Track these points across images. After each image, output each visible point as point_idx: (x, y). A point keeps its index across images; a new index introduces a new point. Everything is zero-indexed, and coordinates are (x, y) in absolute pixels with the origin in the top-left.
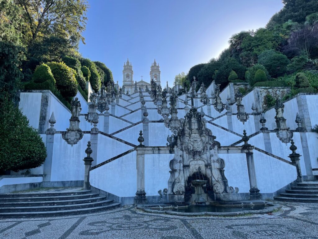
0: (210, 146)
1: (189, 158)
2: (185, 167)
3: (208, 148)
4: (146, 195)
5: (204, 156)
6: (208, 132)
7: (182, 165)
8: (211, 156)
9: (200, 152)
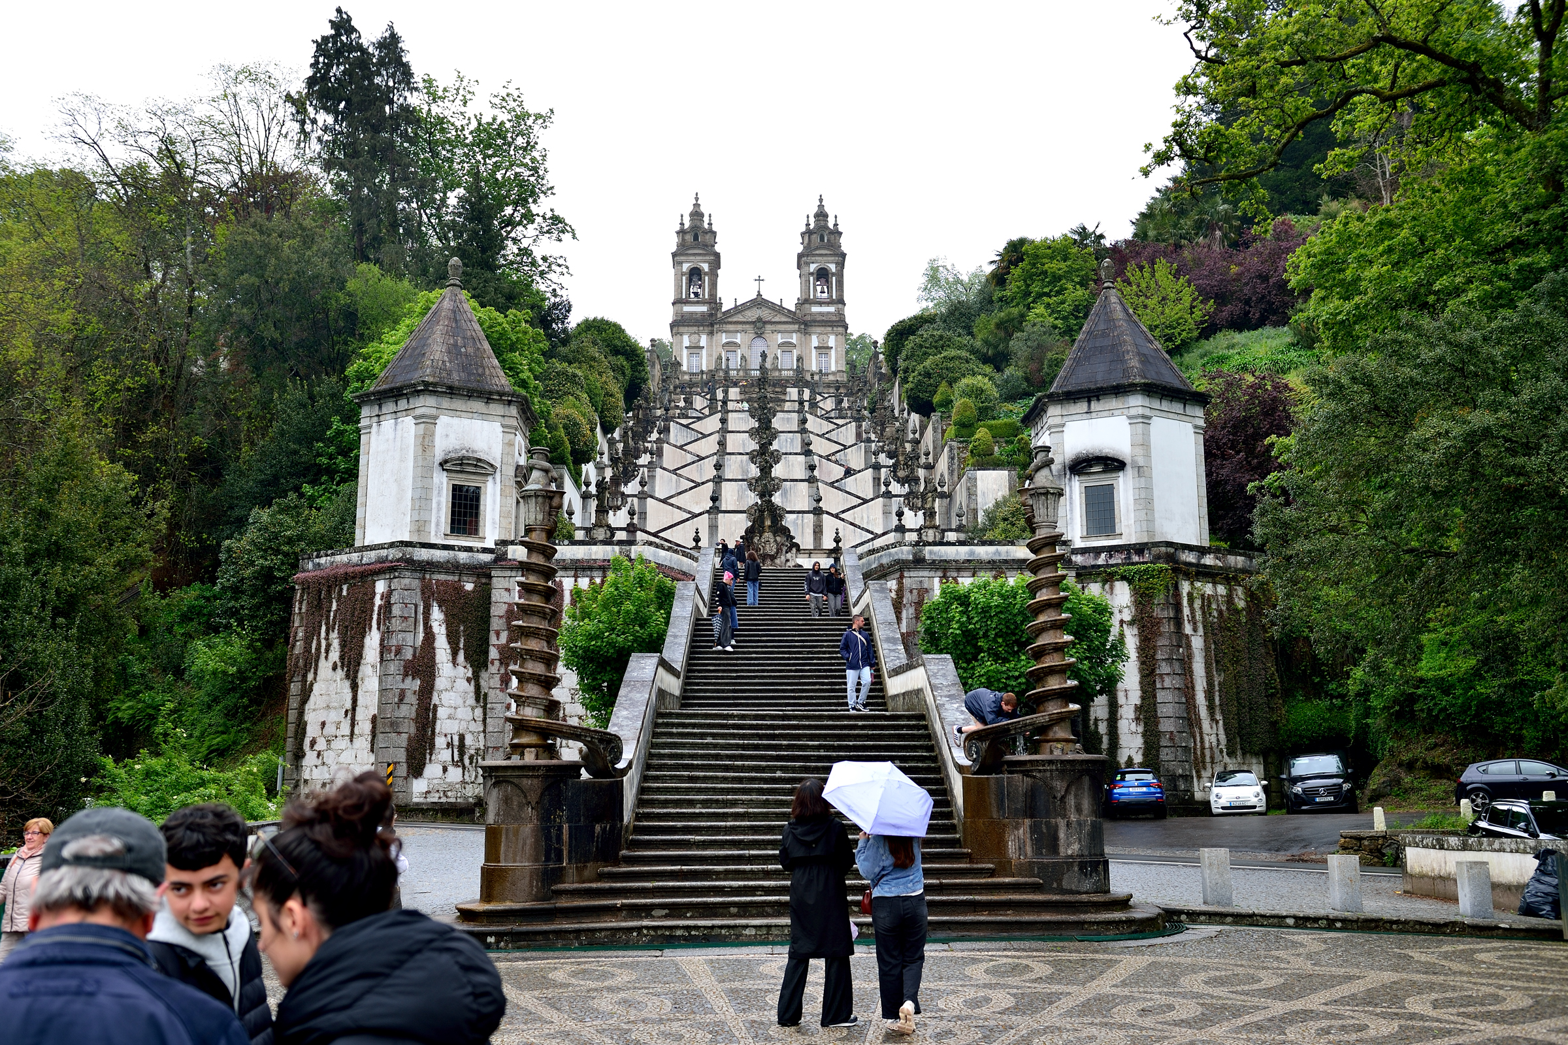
0: (786, 548)
6: (785, 532)
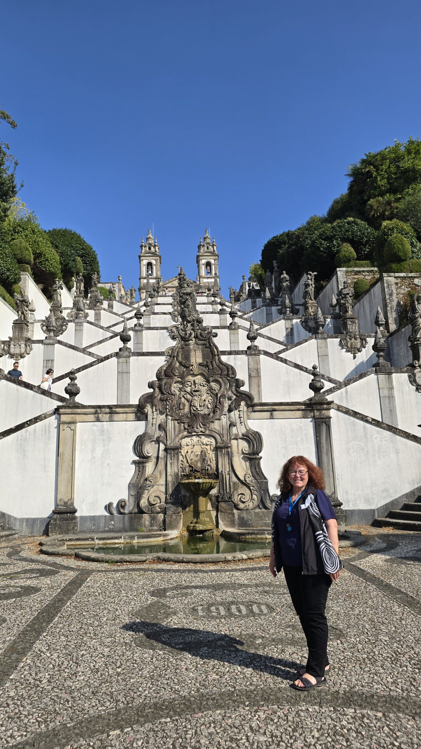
0: (230, 402)
1: (180, 431)
2: (169, 451)
3: (226, 409)
4: (77, 514)
5: (216, 426)
6: (228, 372)
7: (162, 446)
8: (232, 425)
9: (205, 417)
